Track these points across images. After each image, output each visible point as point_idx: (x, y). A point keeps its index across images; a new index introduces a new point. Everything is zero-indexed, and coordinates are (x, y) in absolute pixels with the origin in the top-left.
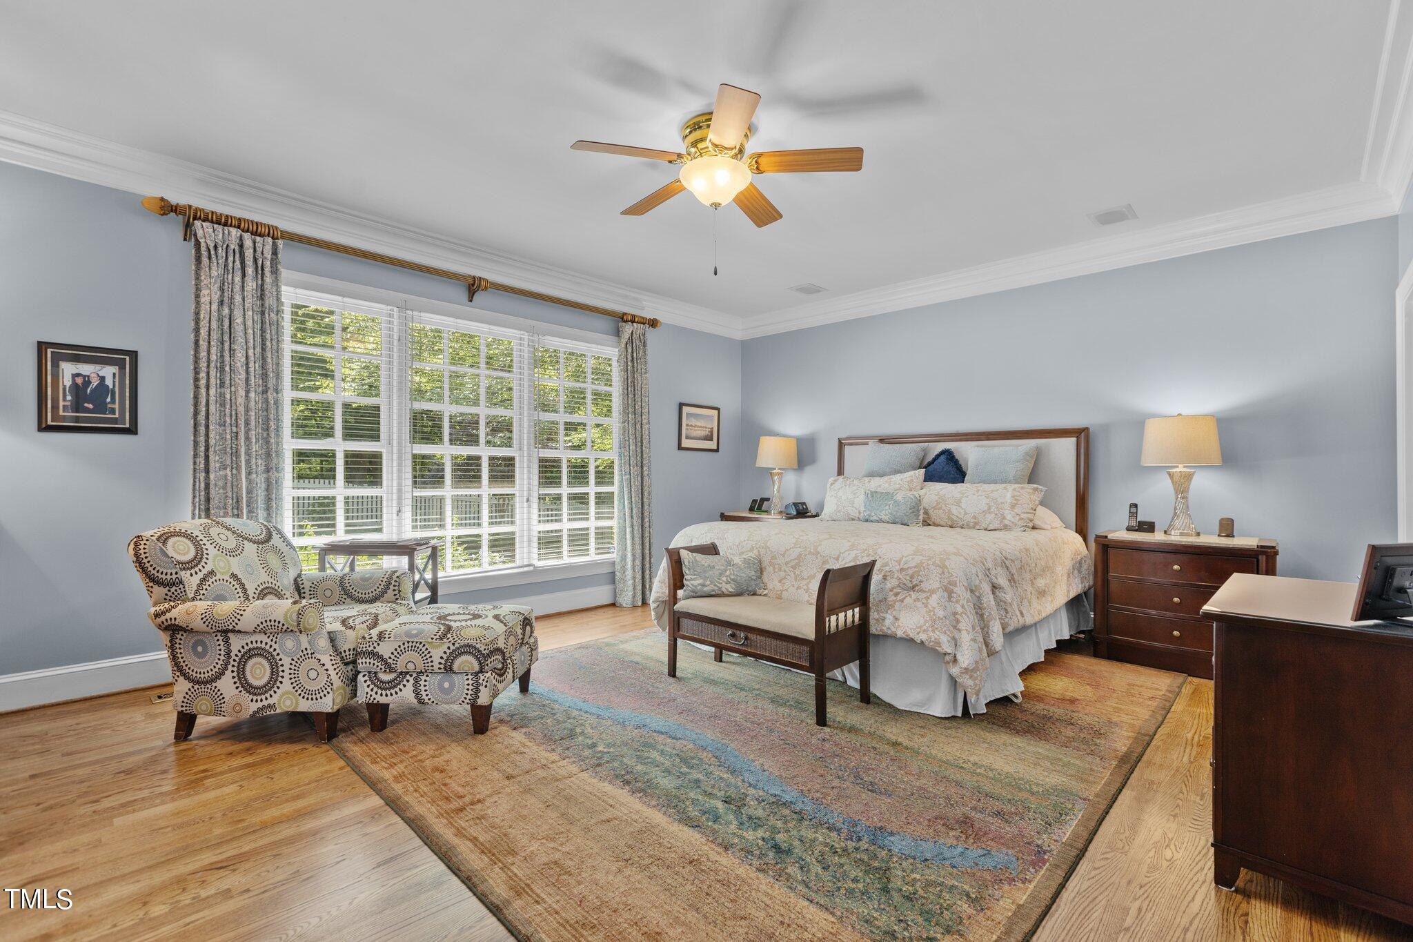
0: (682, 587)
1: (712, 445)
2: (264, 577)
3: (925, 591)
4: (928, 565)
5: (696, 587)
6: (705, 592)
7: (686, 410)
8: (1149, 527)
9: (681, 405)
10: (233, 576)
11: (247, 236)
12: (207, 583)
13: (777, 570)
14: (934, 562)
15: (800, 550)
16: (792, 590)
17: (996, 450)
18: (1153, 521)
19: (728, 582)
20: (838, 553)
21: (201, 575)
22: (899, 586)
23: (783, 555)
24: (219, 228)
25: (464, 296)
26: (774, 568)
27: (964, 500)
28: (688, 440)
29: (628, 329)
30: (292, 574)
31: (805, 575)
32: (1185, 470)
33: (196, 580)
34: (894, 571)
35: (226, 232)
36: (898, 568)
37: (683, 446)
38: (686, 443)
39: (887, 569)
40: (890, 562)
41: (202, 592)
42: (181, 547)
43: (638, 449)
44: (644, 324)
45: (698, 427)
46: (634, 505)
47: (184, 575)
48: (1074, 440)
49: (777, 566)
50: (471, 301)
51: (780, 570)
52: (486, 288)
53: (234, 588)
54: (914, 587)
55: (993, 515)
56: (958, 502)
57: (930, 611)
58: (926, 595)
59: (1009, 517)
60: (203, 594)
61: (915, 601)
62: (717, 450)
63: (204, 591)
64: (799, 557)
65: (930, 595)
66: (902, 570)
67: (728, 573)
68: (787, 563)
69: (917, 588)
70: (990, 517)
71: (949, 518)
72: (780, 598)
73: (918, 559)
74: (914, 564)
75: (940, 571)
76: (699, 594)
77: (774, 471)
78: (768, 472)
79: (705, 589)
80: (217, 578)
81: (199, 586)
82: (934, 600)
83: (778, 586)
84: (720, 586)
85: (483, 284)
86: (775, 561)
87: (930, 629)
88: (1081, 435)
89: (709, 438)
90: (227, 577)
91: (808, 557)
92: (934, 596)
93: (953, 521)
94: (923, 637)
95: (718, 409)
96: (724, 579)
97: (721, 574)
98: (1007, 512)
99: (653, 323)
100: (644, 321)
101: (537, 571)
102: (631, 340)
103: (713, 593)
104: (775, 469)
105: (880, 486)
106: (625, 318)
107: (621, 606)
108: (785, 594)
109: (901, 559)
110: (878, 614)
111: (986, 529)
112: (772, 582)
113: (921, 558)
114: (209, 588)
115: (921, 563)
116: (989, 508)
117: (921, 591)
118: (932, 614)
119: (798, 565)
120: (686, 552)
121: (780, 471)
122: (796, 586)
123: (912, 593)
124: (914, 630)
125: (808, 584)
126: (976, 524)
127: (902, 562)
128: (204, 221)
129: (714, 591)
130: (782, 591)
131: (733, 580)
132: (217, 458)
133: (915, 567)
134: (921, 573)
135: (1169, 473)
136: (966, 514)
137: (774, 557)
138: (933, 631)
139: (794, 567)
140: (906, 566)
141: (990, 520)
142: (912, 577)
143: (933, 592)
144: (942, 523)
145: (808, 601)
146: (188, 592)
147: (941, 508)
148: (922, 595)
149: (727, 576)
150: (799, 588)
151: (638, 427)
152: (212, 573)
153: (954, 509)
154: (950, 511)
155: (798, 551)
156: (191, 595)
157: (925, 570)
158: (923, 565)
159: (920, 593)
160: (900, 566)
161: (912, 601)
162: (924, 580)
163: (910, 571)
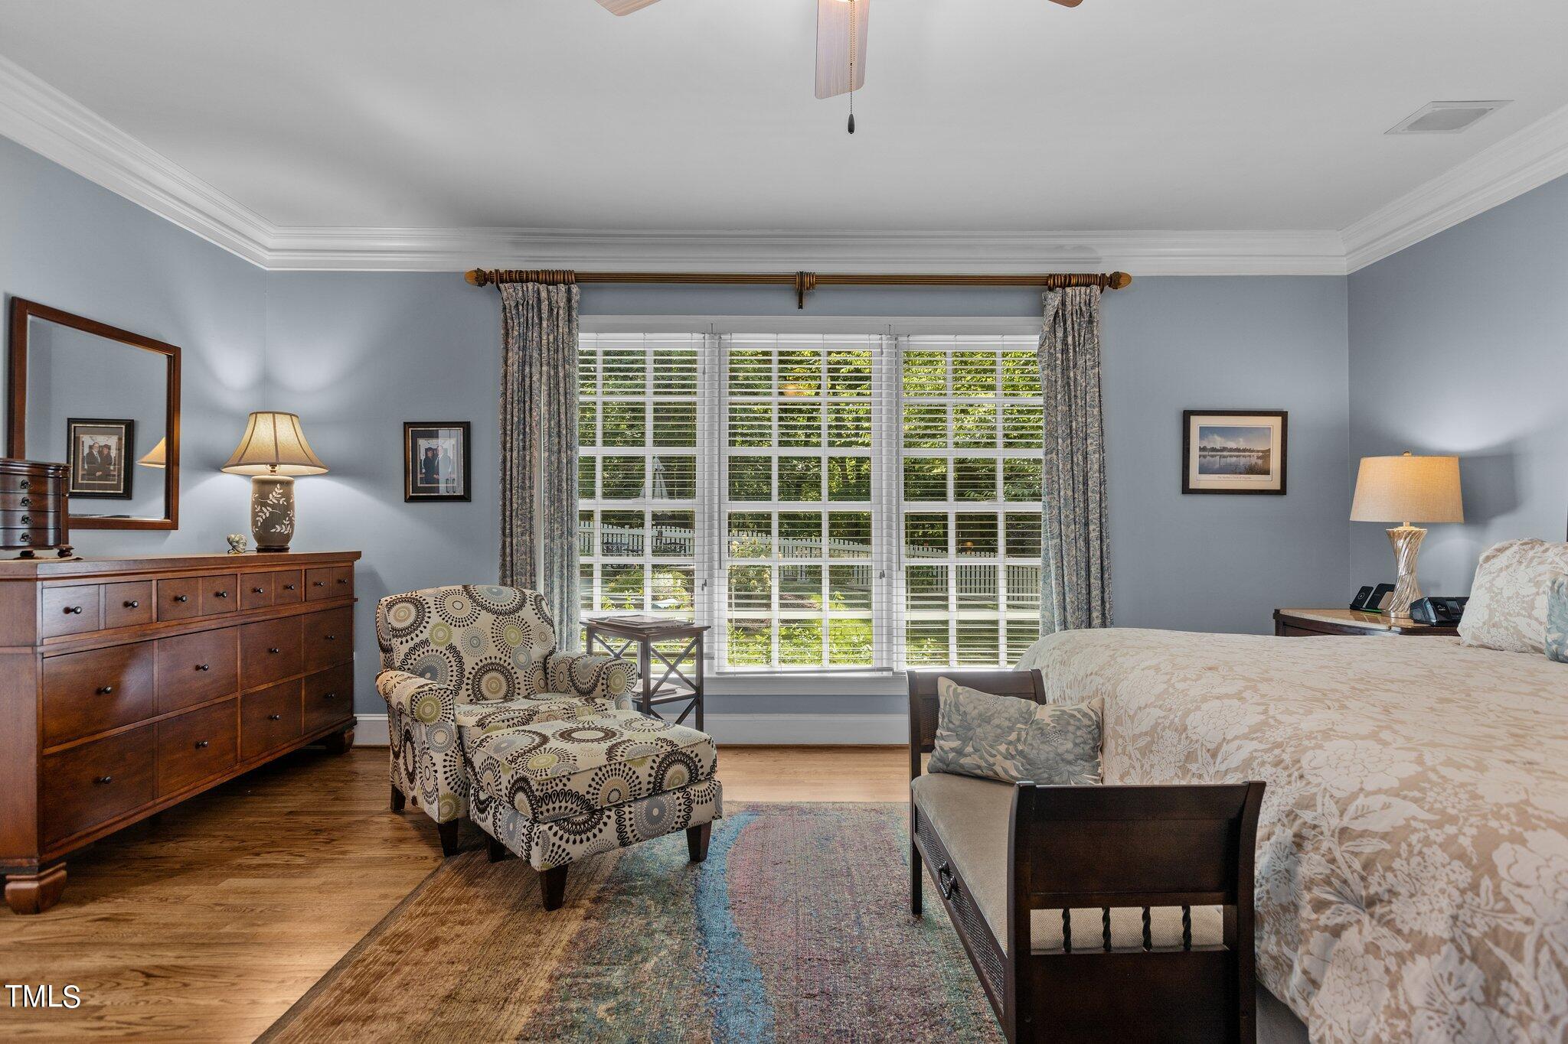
0: (930, 748)
1: (1268, 482)
2: (492, 651)
3: (1399, 932)
4: (1427, 842)
5: (946, 752)
6: (962, 766)
7: (1196, 422)
9: (1187, 415)
10: (452, 648)
11: (543, 288)
12: (417, 653)
14: (1451, 840)
19: (1009, 756)
20: (1219, 740)
21: (411, 644)
22: (1327, 882)
24: (518, 286)
25: (790, 301)
28: (1204, 477)
29: (1054, 299)
30: (537, 651)
33: (404, 648)
34: (1325, 829)
35: (525, 289)
36: (1335, 823)
37: (1192, 486)
38: (1198, 480)
39: (1307, 816)
40: (1319, 799)
41: (409, 662)
42: (402, 614)
43: (1079, 496)
44: (1087, 285)
45: (1231, 450)
46: (1067, 588)
47: (395, 642)
50: (801, 307)
52: (812, 285)
53: (448, 660)
54: (1369, 903)
58: (1400, 945)
60: (412, 664)
61: (1367, 951)
62: (1282, 491)
63: (412, 661)
65: (1412, 955)
66: (1344, 833)
67: (1013, 737)
69: (1378, 911)
73: (1403, 810)
74: (1385, 826)
75: (1464, 877)
76: (951, 767)
77: (1400, 529)
78: (1382, 533)
79: (963, 761)
80: (430, 649)
81: (406, 655)
84: (991, 760)
85: (807, 280)
90: (442, 648)
92: (1422, 963)
95: (1284, 415)
96: (1003, 748)
97: (998, 739)
99: (1114, 281)
100: (1087, 281)
103: (978, 772)
104: (1401, 524)
106: (1051, 282)
109: (1354, 796)
110: (1278, 944)
113: (1413, 809)
114: (418, 658)
115: (1408, 828)
120: (948, 682)
123: (1363, 921)
127: (1352, 810)
128: (507, 282)
129: (979, 767)
131: (1021, 753)
132: (519, 523)
133: (1384, 836)
134: (1397, 864)
140: (1357, 826)
142: (1370, 867)
143: (1422, 945)
146: (395, 660)
148: (1391, 944)
149: (1010, 743)
151: (1078, 458)
152: (425, 642)
156: (397, 664)
157: (1416, 859)
158: (1414, 839)
159: (1385, 931)
160: (1346, 822)
161: (1360, 949)
162: (1403, 890)
163: (1369, 847)
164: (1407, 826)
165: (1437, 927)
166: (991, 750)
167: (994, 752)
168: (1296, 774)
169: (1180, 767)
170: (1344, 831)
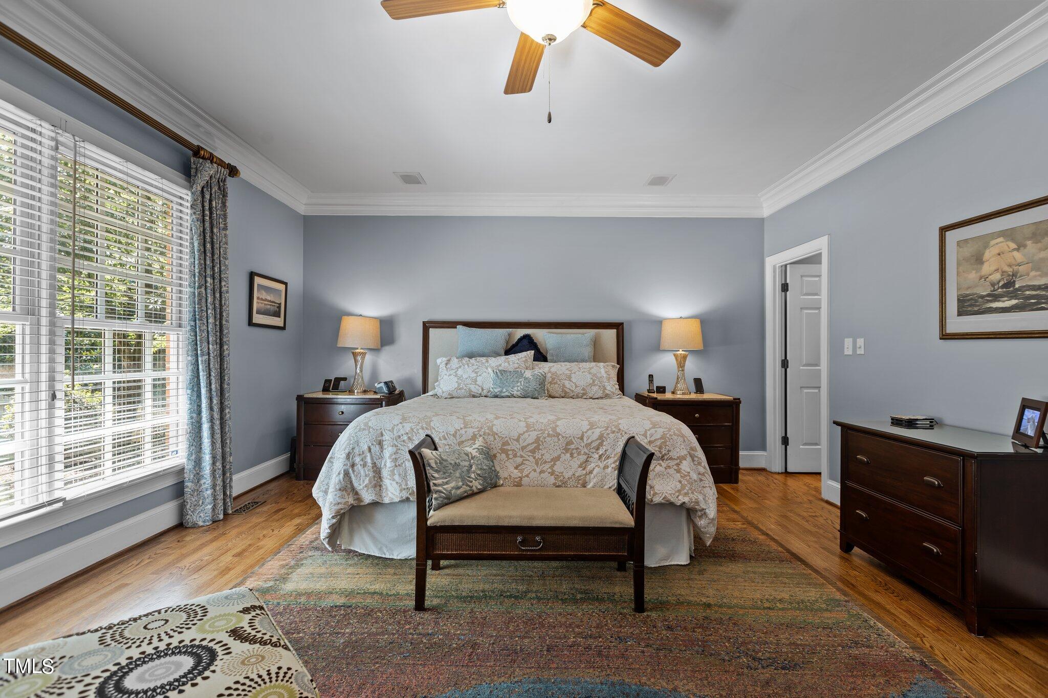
1: (278, 322)
3: (674, 459)
4: (670, 436)
5: (449, 491)
7: (256, 280)
8: (662, 390)
9: (252, 275)
13: (511, 456)
15: (537, 433)
16: (533, 475)
17: (568, 336)
18: (664, 385)
19: (476, 479)
23: (517, 440)
26: (507, 455)
27: (573, 376)
28: (257, 315)
29: (204, 170)
31: (547, 457)
32: (683, 352)
36: (645, 440)
37: (254, 321)
38: (256, 318)
45: (268, 301)
48: (615, 331)
49: (510, 453)
51: (515, 456)
54: (663, 456)
55: (597, 387)
56: (569, 378)
57: (686, 476)
58: (676, 462)
59: (608, 388)
61: (666, 469)
62: (283, 328)
64: (537, 440)
65: (681, 462)
67: (474, 468)
68: (523, 448)
69: (666, 457)
70: (595, 388)
71: (563, 391)
72: (519, 485)
73: (660, 431)
74: (659, 436)
75: (682, 439)
77: (357, 351)
78: (349, 352)
79: (458, 491)
82: (686, 466)
83: (516, 474)
84: (471, 485)
86: (509, 447)
87: (690, 492)
88: (618, 326)
89: (277, 314)
91: (548, 439)
92: (684, 462)
93: (566, 393)
94: (683, 499)
95: (286, 284)
96: (473, 476)
98: (606, 384)
99: (232, 170)
101: (69, 505)
102: (208, 185)
105: (500, 365)
106: (200, 153)
107: (195, 526)
108: (525, 481)
109: (647, 432)
111: (591, 398)
112: (507, 470)
113: (662, 430)
116: (594, 381)
117: (671, 459)
118: (688, 478)
119: (538, 448)
121: (362, 351)
122: (538, 470)
123: (661, 462)
124: (674, 494)
125: (552, 466)
126: (584, 394)
127: (648, 436)
130: (521, 478)
131: (479, 475)
133: (661, 438)
134: (667, 444)
135: (675, 355)
136: (576, 387)
137: (506, 443)
138: (693, 493)
139: (533, 451)
140: (653, 439)
141: (595, 391)
142: (660, 448)
143: (682, 458)
144: (557, 395)
145: (554, 484)
147: (555, 383)
148: (672, 463)
150: (542, 472)
153: (567, 384)
154: (564, 385)
155: (533, 435)
157: (671, 440)
158: (668, 436)
159: (669, 461)
160: (649, 439)
161: (664, 469)
162: (672, 449)
163: (658, 443)
164: (664, 434)
165: (684, 452)
166: (469, 479)
167: (471, 480)
168: (623, 433)
169: (564, 449)
170: (649, 442)
